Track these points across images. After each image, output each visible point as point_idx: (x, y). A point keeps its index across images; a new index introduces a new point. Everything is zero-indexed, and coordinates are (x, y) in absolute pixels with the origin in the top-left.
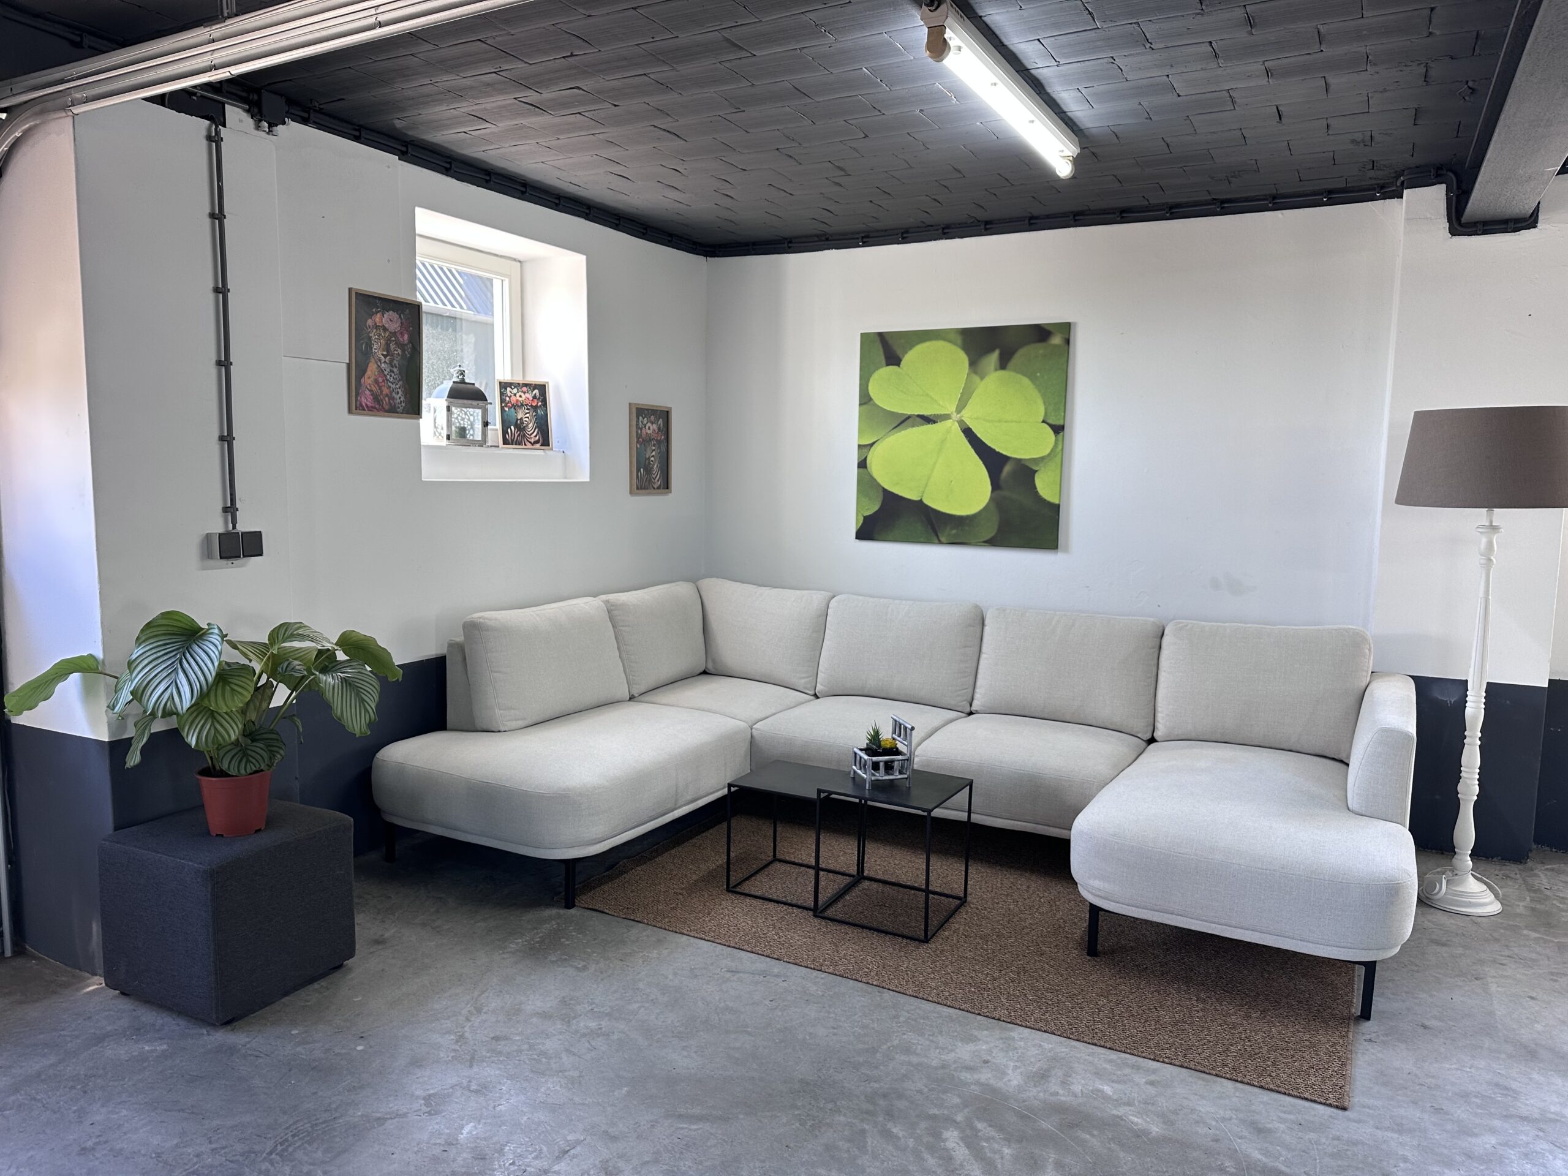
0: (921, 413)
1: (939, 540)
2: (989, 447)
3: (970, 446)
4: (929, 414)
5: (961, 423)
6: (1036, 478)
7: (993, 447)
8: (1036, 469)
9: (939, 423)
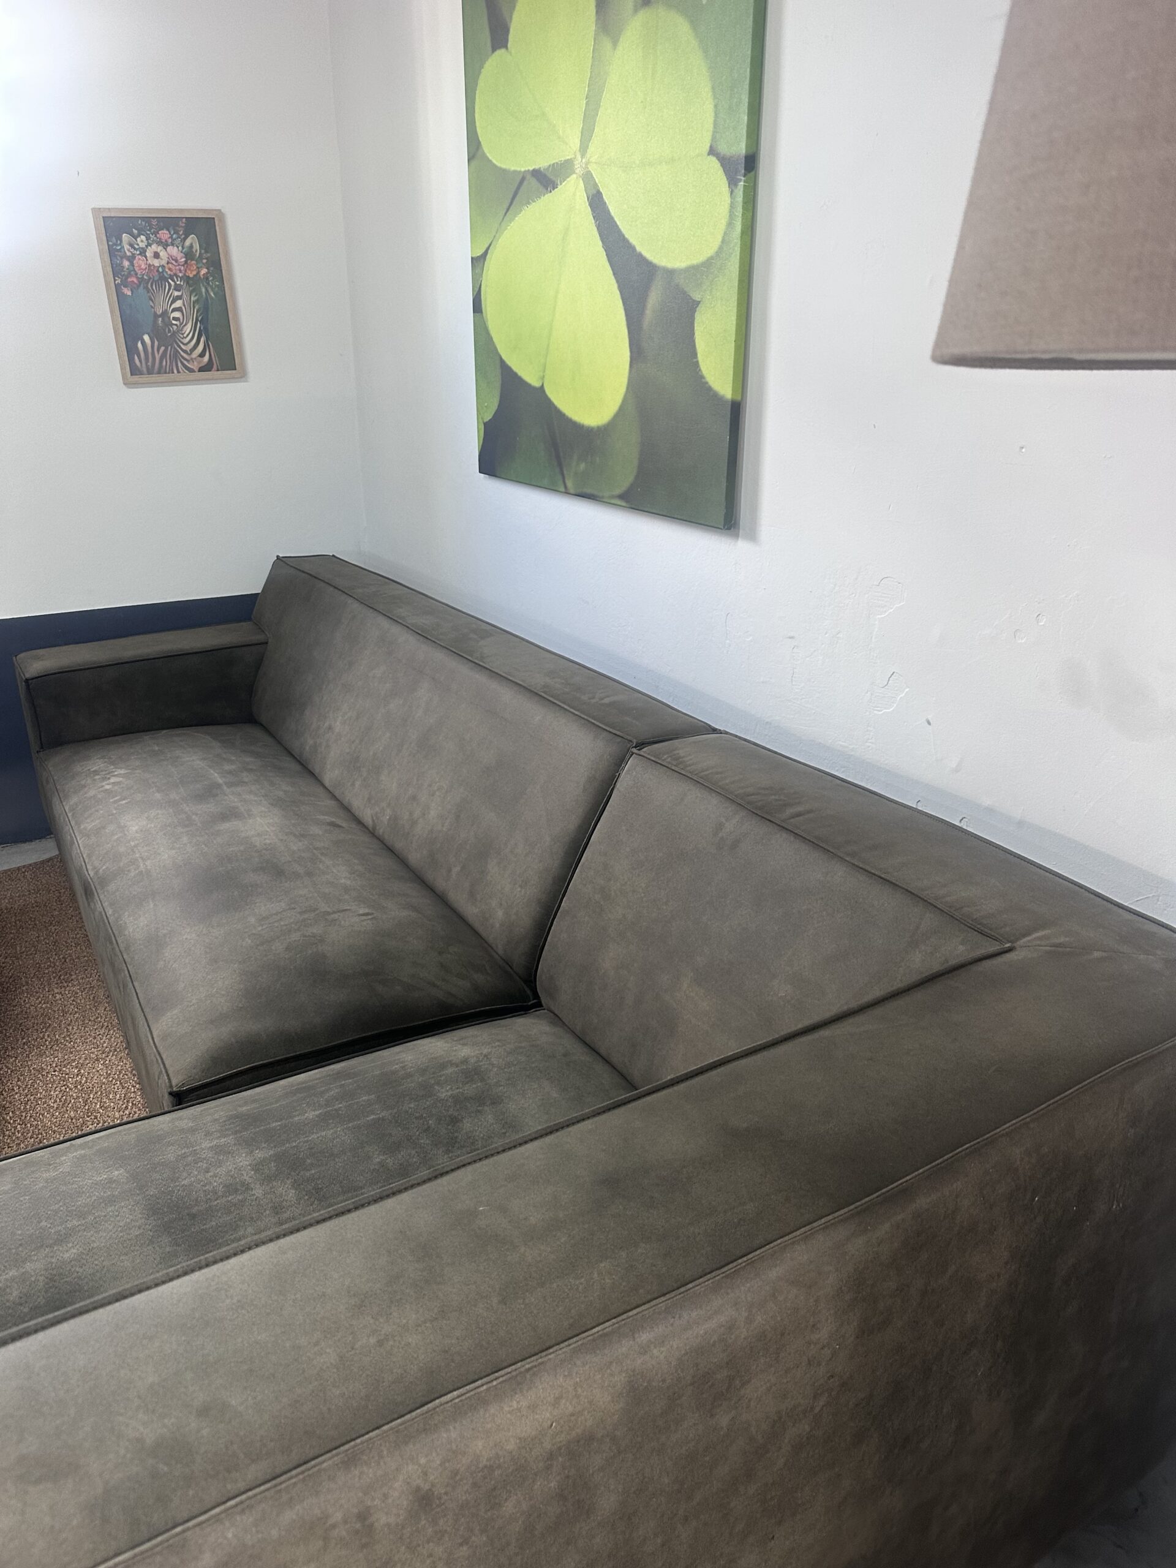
0: (537, 167)
1: (566, 487)
2: (628, 241)
3: (600, 243)
4: (546, 164)
5: (588, 178)
6: (696, 325)
7: (633, 241)
8: (696, 296)
9: (559, 187)
